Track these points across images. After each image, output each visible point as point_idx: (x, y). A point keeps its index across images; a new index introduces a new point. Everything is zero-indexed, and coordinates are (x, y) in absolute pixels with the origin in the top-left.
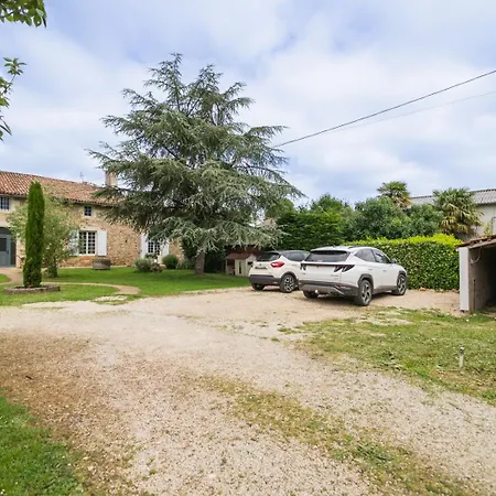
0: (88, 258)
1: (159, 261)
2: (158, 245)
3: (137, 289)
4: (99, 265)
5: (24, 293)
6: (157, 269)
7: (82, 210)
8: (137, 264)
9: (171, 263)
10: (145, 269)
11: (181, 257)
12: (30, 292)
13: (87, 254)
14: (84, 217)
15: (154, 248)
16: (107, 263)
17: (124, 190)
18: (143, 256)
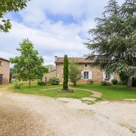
0: (86, 80)
1: (110, 81)
2: (109, 76)
3: (100, 93)
4: (89, 83)
5: (62, 92)
6: (109, 85)
7: (84, 65)
8: (101, 82)
9: (115, 82)
10: (105, 84)
11: (119, 80)
12: (64, 92)
13: (86, 79)
14: (85, 67)
15: (108, 76)
16: (92, 82)
17: (96, 56)
18: (104, 80)
